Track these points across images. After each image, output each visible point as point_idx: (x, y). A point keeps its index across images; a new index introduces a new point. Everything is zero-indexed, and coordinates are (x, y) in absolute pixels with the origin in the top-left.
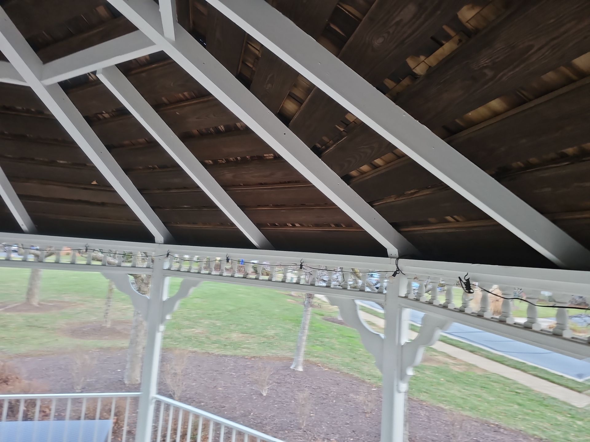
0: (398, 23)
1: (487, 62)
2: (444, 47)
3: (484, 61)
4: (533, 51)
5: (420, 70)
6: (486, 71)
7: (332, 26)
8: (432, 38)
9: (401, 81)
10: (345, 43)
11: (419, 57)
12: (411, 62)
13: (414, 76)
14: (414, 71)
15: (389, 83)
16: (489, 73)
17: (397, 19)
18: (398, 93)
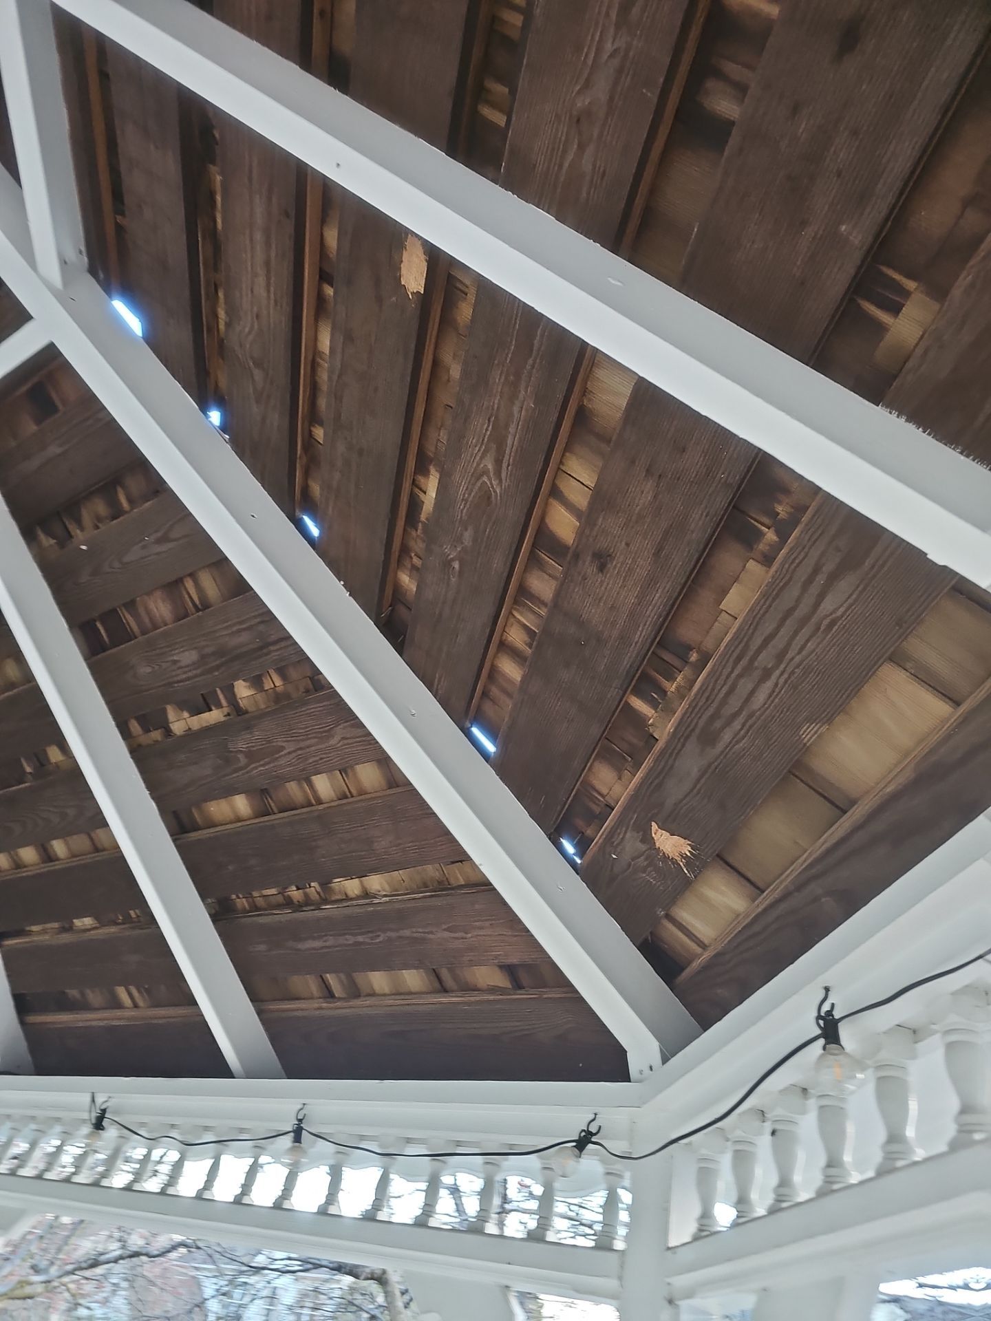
0: (175, 662)
1: (244, 746)
2: (211, 712)
3: (242, 745)
4: (283, 753)
5: (178, 727)
6: (240, 756)
7: (99, 625)
8: (202, 694)
9: (151, 731)
10: (104, 651)
11: (182, 711)
12: (171, 713)
13: (168, 732)
14: (171, 725)
15: (135, 727)
16: (243, 760)
17: (175, 658)
18: (140, 745)
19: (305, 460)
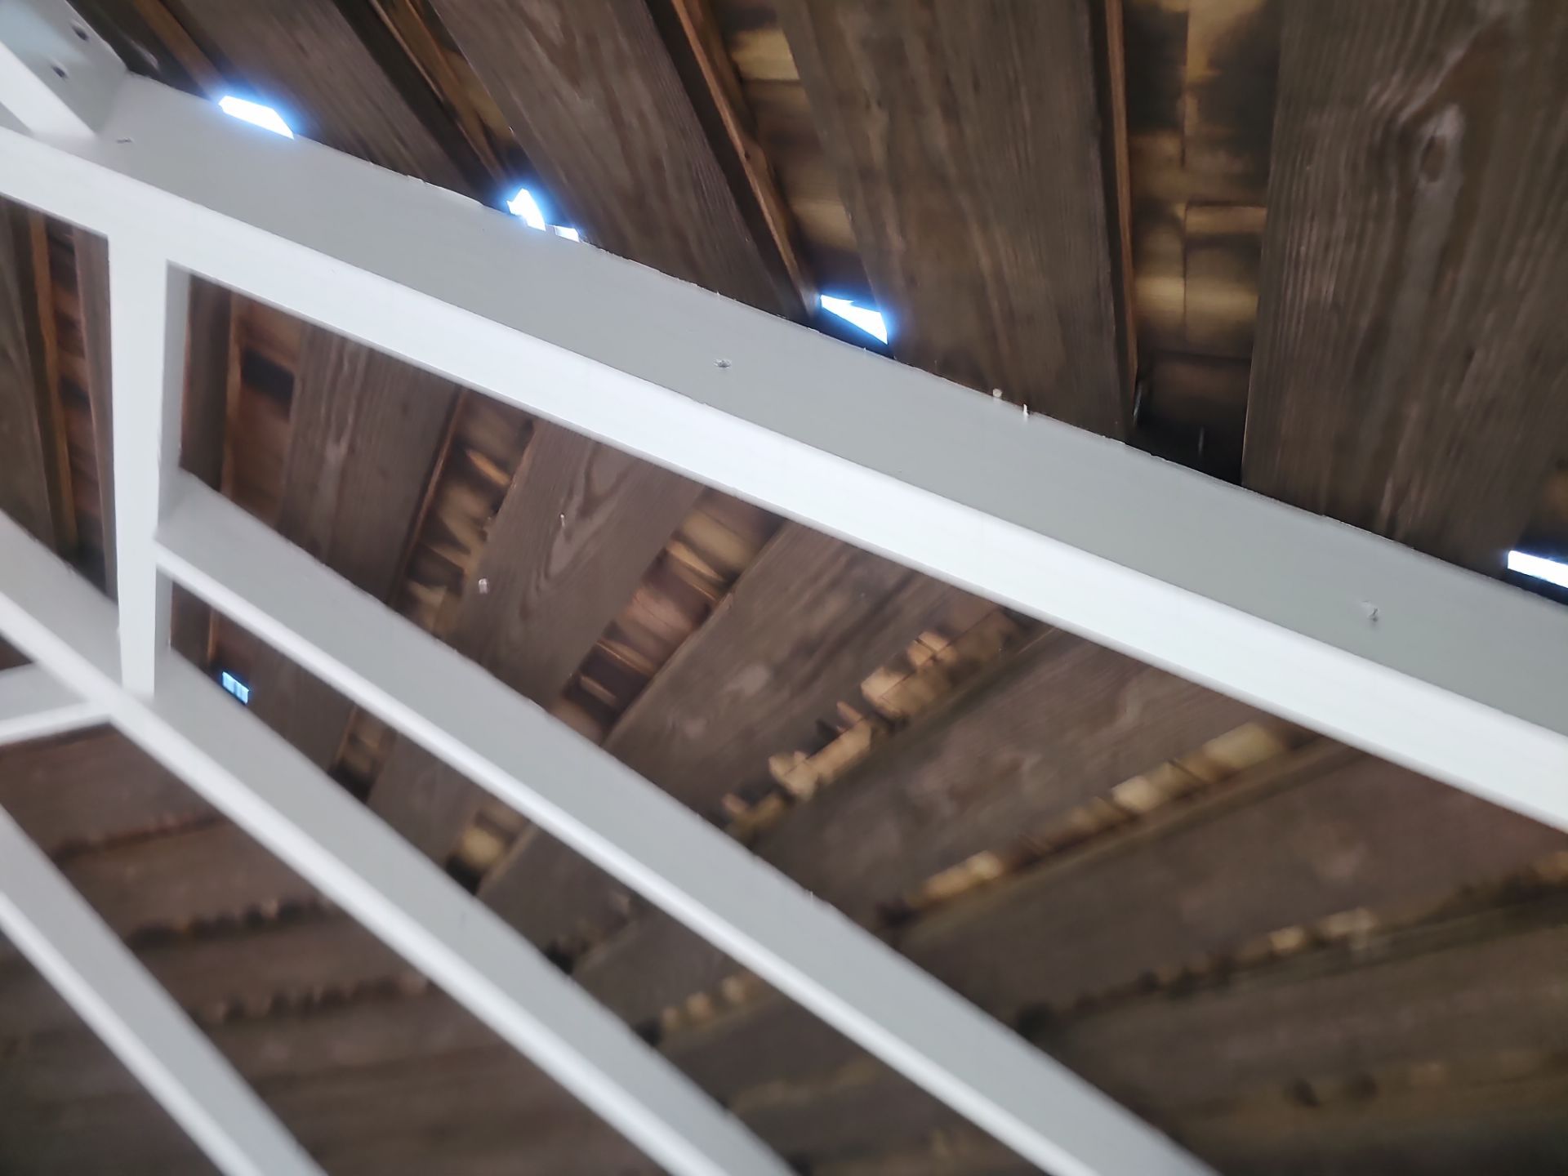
0: (734, 695)
1: (937, 781)
2: (842, 740)
3: (932, 781)
5: (799, 783)
6: (940, 800)
7: (588, 684)
8: (814, 721)
9: (761, 802)
10: (619, 718)
11: (794, 756)
12: (777, 765)
13: (787, 795)
14: (785, 783)
15: (734, 806)
17: (732, 687)
18: (757, 832)
19: (760, 156)
